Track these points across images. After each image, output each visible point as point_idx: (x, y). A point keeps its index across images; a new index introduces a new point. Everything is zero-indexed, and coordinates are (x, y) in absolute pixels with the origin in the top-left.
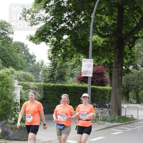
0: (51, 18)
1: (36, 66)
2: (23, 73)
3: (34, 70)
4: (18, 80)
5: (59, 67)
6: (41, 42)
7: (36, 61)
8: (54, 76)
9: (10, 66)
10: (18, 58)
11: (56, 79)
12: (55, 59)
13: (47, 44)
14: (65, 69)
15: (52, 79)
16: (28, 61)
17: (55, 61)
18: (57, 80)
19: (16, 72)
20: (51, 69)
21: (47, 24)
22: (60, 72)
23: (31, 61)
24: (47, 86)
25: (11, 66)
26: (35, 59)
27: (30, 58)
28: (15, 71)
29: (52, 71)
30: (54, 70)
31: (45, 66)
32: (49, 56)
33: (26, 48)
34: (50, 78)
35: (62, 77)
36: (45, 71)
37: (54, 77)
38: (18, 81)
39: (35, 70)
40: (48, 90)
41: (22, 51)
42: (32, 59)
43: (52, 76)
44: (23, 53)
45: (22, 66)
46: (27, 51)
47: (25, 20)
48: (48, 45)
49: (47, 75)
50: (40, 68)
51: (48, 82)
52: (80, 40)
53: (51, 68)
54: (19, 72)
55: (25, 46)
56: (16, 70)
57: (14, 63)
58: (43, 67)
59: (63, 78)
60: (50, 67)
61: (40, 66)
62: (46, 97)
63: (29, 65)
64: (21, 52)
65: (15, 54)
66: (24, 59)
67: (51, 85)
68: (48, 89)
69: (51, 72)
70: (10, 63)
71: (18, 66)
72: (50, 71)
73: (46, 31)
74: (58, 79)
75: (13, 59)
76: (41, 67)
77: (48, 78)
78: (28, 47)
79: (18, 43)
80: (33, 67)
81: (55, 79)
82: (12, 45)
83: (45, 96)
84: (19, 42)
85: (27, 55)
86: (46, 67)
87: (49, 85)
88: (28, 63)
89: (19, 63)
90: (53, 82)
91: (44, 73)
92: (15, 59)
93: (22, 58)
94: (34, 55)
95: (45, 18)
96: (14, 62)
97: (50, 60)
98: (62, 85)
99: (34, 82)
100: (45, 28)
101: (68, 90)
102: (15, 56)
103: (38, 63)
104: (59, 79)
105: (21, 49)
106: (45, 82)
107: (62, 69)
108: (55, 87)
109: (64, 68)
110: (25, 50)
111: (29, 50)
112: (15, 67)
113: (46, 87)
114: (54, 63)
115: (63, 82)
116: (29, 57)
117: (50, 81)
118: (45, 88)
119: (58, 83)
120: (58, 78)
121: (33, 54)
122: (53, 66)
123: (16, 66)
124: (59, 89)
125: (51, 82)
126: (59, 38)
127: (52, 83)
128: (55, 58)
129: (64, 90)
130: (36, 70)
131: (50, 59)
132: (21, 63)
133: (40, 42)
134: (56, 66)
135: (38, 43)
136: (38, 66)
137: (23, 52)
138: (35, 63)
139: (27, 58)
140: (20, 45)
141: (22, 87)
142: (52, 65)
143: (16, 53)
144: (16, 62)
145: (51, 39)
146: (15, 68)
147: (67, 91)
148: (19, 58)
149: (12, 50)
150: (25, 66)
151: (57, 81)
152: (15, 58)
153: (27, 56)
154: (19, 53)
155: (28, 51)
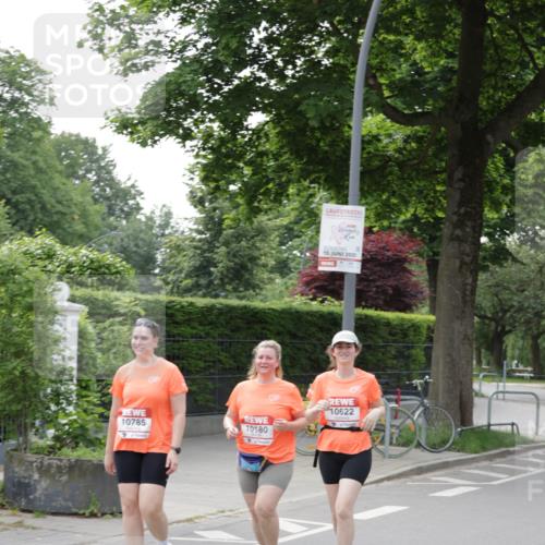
0: (200, 45)
1: (141, 231)
2: (91, 256)
3: (132, 244)
4: (68, 283)
5: (232, 236)
6: (162, 136)
7: (142, 211)
8: (212, 269)
9: (40, 229)
10: (71, 200)
11: (221, 279)
12: (214, 205)
13: (184, 146)
14: (253, 245)
15: (203, 281)
16: (111, 211)
17: (215, 209)
18: (223, 285)
19: (64, 253)
20: (200, 240)
21: (188, 69)
22: (234, 256)
23: (122, 211)
24: (183, 307)
25: (44, 230)
26: (138, 204)
27: (120, 199)
28: (58, 247)
29: (204, 251)
30: (211, 245)
31: (176, 231)
32: (191, 192)
33: (104, 159)
34: (197, 276)
35: (241, 274)
36: (178, 248)
37: (210, 274)
38: (71, 287)
39: (137, 245)
40: (188, 322)
41: (88, 171)
42: (127, 204)
43: (205, 267)
44: (92, 176)
45: (84, 230)
46: (105, 172)
47: (101, 50)
48: (188, 148)
49: (186, 264)
50: (158, 237)
51: (187, 291)
52: (313, 129)
53: (199, 237)
54: (75, 254)
55: (100, 152)
56: (64, 243)
57: (55, 218)
58: (170, 234)
59: (247, 276)
60: (194, 235)
61: (156, 231)
62: (179, 349)
63: (115, 223)
64: (84, 176)
65: (58, 180)
66: (96, 201)
67: (201, 301)
68: (189, 320)
69: (199, 252)
70: (40, 216)
71: (70, 230)
72: (196, 248)
73: (182, 94)
74: (226, 280)
75: (53, 201)
76: (163, 235)
77: (188, 276)
78: (110, 157)
79: (73, 138)
80: (130, 232)
81: (216, 282)
82: (47, 145)
83: (176, 345)
84: (78, 135)
85: (107, 185)
86: (183, 232)
87: (191, 304)
88: (112, 219)
89: (76, 217)
90: (210, 290)
91: (171, 257)
92: (59, 202)
93: (89, 199)
94: (133, 186)
95: (177, 44)
96: (57, 213)
97: (195, 207)
98: (244, 302)
99: (134, 291)
100: (179, 85)
101: (266, 322)
102: (58, 188)
103: (150, 219)
104: (232, 280)
105: (84, 164)
106: (175, 290)
107: (243, 243)
108: (215, 311)
109: (253, 237)
110: (100, 168)
111: (115, 166)
112: (60, 231)
113: (178, 310)
114: (212, 218)
115: (248, 293)
116: (116, 196)
117: (197, 286)
118: (177, 313)
119: (226, 297)
120: (227, 276)
121: (129, 184)
122: (208, 230)
123: (64, 229)
124: (231, 318)
125: (200, 293)
126: (234, 125)
127: (204, 296)
128: (216, 198)
129: (248, 323)
130: (140, 243)
131: (198, 202)
132: (84, 215)
133: (157, 138)
134: (219, 232)
135: (149, 142)
136: (151, 228)
137: (89, 176)
138: (138, 217)
139: (108, 199)
140: (81, 147)
141: (87, 309)
142: (206, 225)
143: (64, 180)
144: (64, 214)
145: (201, 127)
146: (57, 237)
147: (264, 329)
148: (75, 197)
149: (48, 167)
150: (97, 228)
151: (225, 290)
152: (60, 198)
153: (108, 189)
154: (77, 178)
155: (109, 172)
